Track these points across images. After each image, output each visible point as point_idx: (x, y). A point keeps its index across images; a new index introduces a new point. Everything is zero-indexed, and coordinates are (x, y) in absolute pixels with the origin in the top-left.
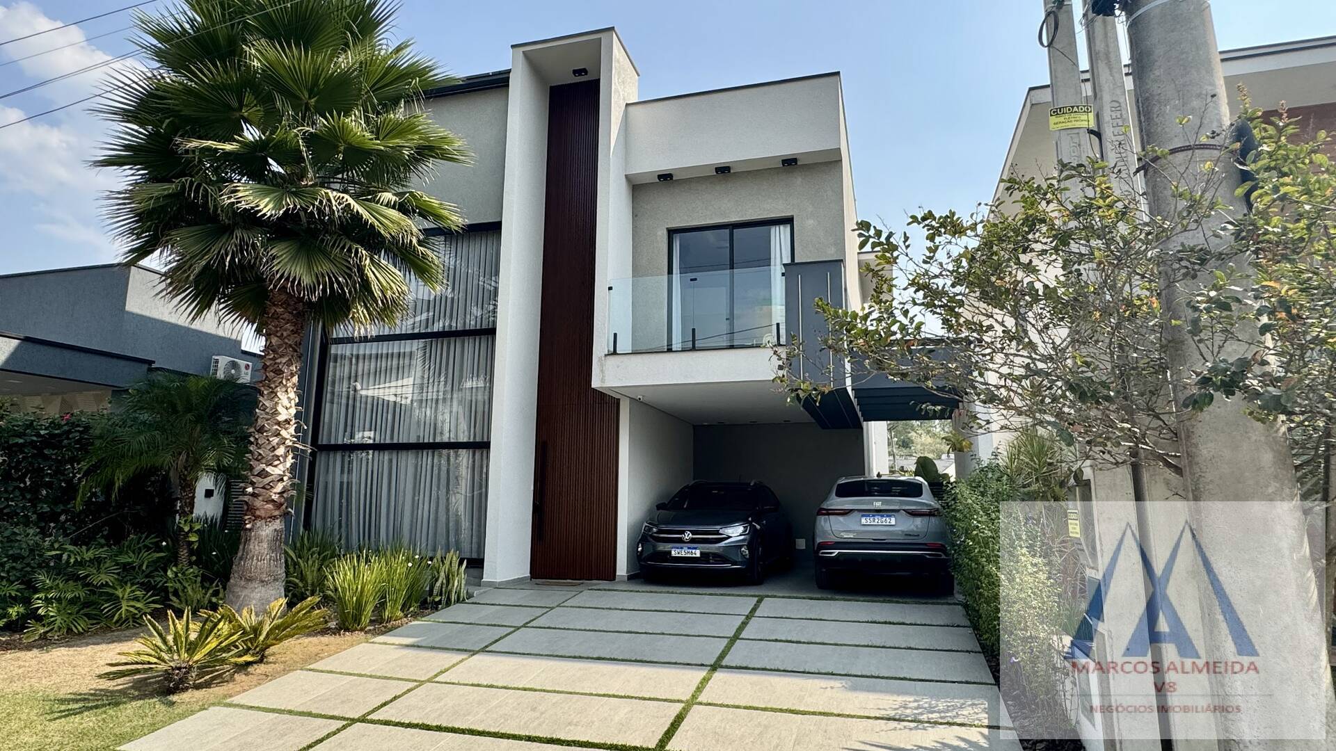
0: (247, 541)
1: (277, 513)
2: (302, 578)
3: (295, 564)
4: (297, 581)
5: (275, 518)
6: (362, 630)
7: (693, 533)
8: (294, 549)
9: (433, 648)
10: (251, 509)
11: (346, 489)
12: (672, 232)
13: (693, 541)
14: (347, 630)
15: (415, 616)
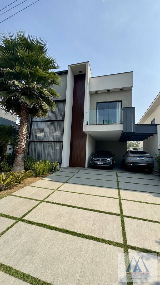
0: (17, 157)
1: (23, 152)
2: (28, 165)
3: (26, 163)
4: (27, 166)
5: (22, 153)
6: (40, 176)
7: (102, 159)
8: (26, 160)
9: (55, 181)
10: (18, 151)
11: (35, 149)
12: (97, 103)
13: (102, 161)
14: (37, 176)
15: (50, 174)
